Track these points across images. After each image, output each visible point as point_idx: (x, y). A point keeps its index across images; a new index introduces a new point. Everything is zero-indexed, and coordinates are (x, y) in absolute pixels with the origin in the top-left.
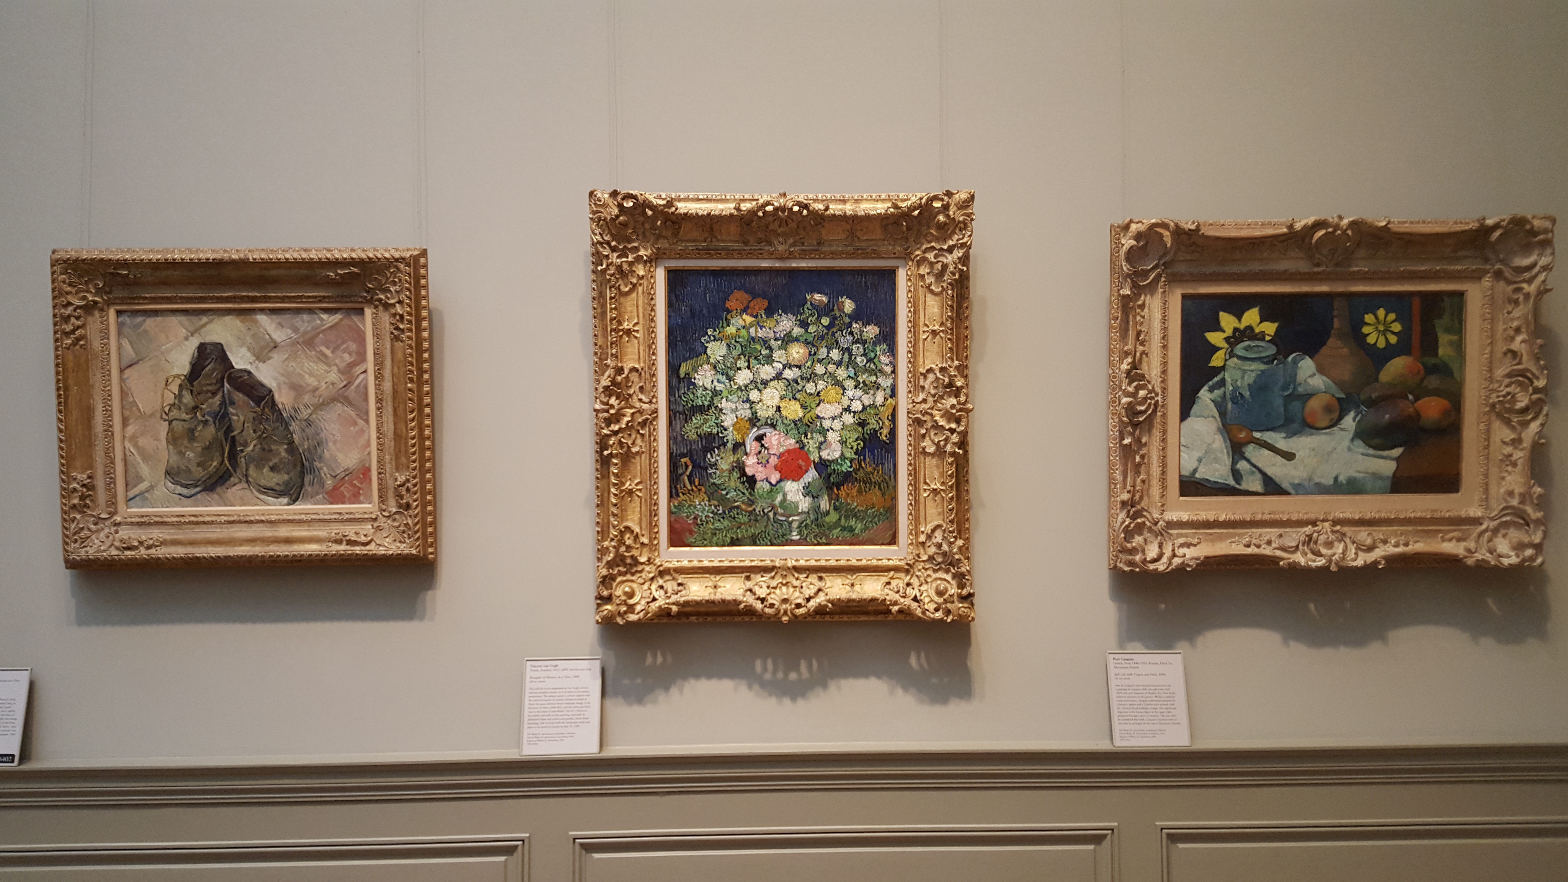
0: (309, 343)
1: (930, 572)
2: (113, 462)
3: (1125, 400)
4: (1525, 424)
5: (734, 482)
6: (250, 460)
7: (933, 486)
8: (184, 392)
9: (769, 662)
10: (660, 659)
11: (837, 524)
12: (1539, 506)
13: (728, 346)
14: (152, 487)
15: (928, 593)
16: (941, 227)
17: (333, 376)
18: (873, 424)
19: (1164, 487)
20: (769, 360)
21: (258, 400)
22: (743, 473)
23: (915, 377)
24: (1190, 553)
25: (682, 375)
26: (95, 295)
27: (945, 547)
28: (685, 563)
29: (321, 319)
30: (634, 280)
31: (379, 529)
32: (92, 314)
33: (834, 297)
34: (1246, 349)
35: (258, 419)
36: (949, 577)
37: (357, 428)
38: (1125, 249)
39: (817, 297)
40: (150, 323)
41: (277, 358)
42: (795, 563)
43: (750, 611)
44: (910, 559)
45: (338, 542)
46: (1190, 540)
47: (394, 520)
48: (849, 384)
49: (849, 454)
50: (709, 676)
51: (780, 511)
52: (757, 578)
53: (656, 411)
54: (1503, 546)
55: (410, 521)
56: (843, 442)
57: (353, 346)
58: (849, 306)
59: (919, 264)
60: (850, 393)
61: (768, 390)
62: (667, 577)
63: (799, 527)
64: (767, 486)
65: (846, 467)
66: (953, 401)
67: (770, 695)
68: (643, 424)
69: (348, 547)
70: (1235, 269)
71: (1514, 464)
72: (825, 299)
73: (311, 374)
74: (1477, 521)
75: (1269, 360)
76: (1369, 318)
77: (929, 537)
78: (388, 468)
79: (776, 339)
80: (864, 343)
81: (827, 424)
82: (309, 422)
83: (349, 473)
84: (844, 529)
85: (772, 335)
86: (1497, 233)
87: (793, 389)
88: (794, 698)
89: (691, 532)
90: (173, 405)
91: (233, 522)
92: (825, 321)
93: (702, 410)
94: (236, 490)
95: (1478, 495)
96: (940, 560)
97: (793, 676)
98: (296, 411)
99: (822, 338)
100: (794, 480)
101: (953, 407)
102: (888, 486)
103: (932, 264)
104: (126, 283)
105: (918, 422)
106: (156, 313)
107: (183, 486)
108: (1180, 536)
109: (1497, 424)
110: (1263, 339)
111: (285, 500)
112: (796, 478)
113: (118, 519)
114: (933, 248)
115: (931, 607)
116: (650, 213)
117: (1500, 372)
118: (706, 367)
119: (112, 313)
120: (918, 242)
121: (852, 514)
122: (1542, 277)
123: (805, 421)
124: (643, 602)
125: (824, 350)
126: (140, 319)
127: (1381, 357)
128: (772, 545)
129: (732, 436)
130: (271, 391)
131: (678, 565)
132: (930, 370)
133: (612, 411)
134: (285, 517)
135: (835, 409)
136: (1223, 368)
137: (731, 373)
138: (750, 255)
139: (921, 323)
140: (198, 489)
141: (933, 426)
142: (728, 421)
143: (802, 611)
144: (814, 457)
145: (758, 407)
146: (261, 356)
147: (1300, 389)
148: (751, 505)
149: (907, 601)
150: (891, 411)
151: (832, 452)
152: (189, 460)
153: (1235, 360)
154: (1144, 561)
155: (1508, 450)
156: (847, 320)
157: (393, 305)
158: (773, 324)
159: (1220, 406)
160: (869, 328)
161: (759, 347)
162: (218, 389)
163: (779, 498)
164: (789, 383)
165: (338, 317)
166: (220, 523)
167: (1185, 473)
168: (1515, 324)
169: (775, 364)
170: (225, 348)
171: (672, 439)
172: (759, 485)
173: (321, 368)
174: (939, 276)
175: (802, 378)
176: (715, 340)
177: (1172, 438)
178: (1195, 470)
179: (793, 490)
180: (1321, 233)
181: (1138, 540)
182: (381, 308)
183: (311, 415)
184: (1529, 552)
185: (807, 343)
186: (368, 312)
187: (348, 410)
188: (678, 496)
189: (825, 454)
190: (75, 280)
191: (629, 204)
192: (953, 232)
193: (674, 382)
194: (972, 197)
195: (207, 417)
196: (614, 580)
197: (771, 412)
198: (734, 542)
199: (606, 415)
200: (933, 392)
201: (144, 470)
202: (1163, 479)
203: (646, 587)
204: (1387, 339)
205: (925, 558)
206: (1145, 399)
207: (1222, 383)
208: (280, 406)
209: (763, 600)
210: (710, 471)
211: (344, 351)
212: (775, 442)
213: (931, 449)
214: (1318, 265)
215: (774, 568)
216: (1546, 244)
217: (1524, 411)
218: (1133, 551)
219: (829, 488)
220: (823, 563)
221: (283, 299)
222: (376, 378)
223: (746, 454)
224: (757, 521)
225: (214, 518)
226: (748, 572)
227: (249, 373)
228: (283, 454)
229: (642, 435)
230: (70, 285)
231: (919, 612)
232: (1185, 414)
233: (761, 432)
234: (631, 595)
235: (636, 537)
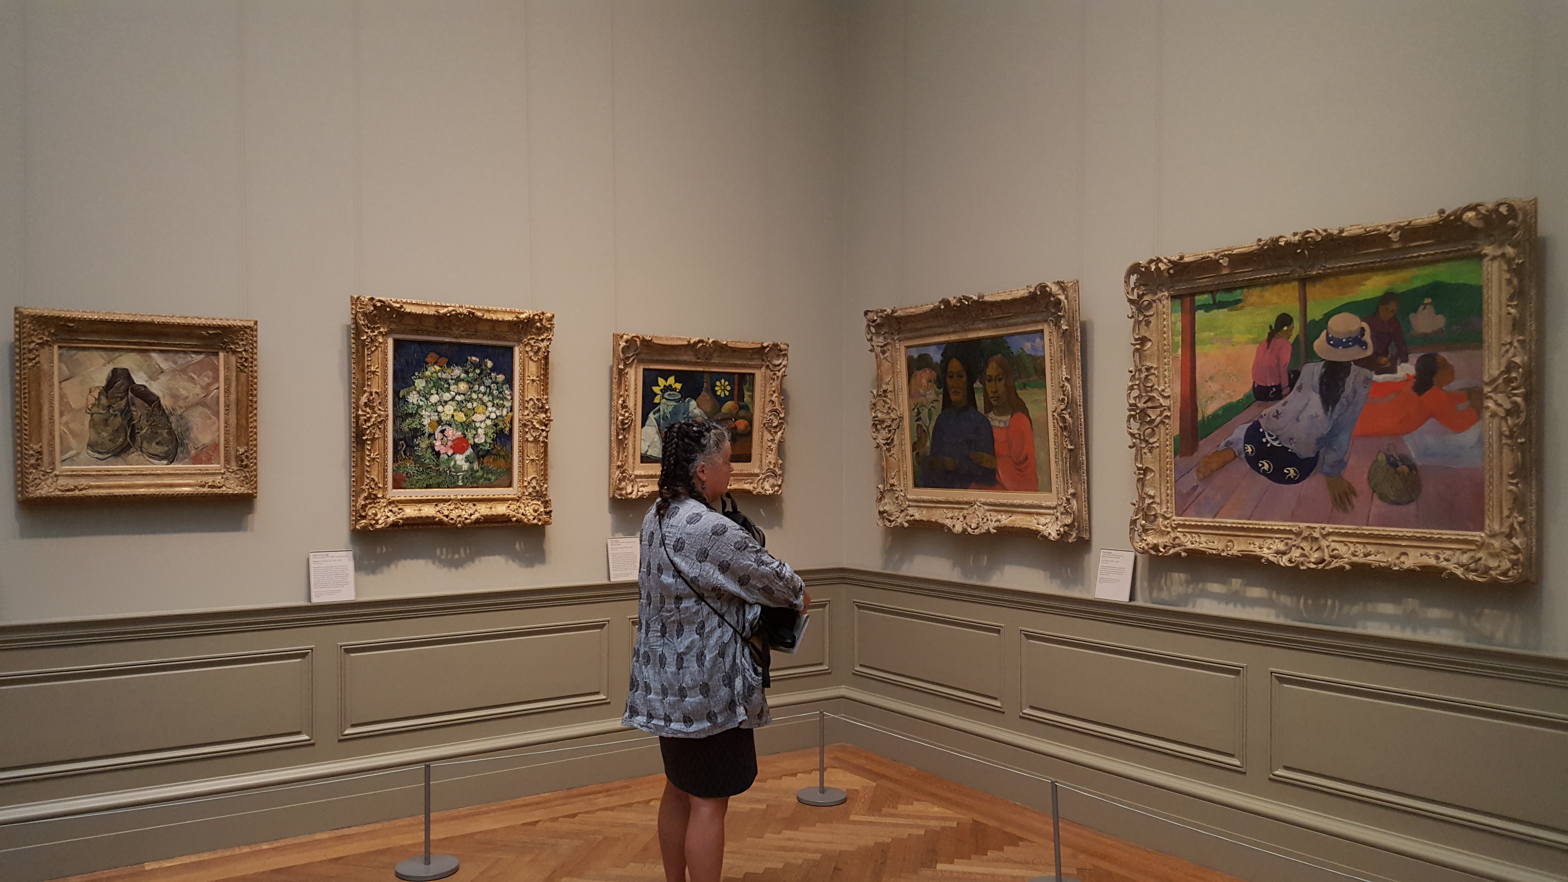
0: (183, 371)
1: (529, 501)
2: (54, 438)
3: (620, 418)
4: (776, 433)
5: (429, 454)
6: (144, 438)
7: (531, 458)
8: (102, 397)
9: (444, 550)
10: (384, 550)
11: (482, 477)
12: (780, 469)
13: (427, 381)
14: (78, 454)
15: (529, 511)
16: (538, 329)
17: (198, 390)
18: (501, 426)
19: (634, 459)
20: (448, 390)
21: (150, 403)
22: (434, 450)
23: (523, 401)
24: (645, 490)
25: (401, 396)
26: (48, 336)
27: (538, 488)
28: (402, 498)
29: (192, 357)
30: (377, 344)
31: (227, 479)
32: (43, 348)
33: (482, 359)
34: (669, 395)
35: (150, 415)
36: (539, 503)
37: (211, 421)
38: (621, 347)
39: (474, 358)
40: (81, 354)
41: (163, 378)
42: (461, 497)
43: (441, 522)
44: (519, 494)
45: (203, 486)
46: (644, 484)
47: (236, 474)
48: (490, 404)
49: (489, 441)
50: (412, 558)
51: (453, 470)
52: (441, 505)
53: (387, 416)
54: (767, 486)
55: (248, 474)
56: (486, 434)
57: (210, 374)
58: (490, 364)
59: (526, 345)
60: (490, 409)
61: (447, 406)
62: (393, 505)
63: (463, 478)
64: (446, 457)
65: (487, 447)
66: (544, 416)
67: (444, 567)
68: (380, 422)
69: (210, 489)
70: (666, 358)
71: (772, 450)
72: (478, 360)
73: (185, 389)
74: (757, 475)
75: (678, 401)
76: (718, 383)
77: (529, 483)
78: (232, 444)
79: (452, 379)
80: (497, 383)
81: (478, 425)
82: (181, 417)
83: (205, 446)
84: (486, 479)
85: (450, 377)
86: (768, 349)
87: (460, 406)
88: (457, 568)
89: (405, 481)
90: (93, 405)
91: (134, 475)
92: (478, 371)
93: (411, 415)
94: (134, 456)
95: (758, 463)
96: (534, 494)
97: (457, 556)
98: (174, 410)
99: (476, 380)
100: (460, 454)
101: (544, 418)
102: (508, 457)
103: (532, 346)
104: (70, 330)
105: (525, 425)
106: (84, 349)
107: (100, 453)
108: (640, 482)
109: (766, 432)
110: (676, 391)
111: (165, 462)
112: (462, 453)
113: (58, 473)
114: (533, 338)
115: (531, 518)
116: (388, 309)
117: (767, 410)
118: (414, 392)
119: (56, 347)
120: (526, 335)
121: (489, 471)
122: (783, 370)
123: (467, 423)
124: (383, 518)
125: (477, 386)
126: (73, 352)
127: (722, 401)
128: (448, 488)
129: (428, 430)
130: (158, 398)
131: (399, 498)
132: (531, 399)
133: (368, 416)
134: (167, 472)
135: (482, 417)
136: (659, 404)
137: (428, 396)
138: (439, 335)
139: (526, 375)
140: (109, 455)
141: (532, 428)
142: (426, 422)
143: (469, 521)
144: (471, 442)
145: (442, 414)
146: (152, 378)
147: (690, 415)
148: (437, 467)
149: (520, 515)
150: (510, 419)
151: (480, 440)
152: (103, 438)
153: (664, 400)
154: (627, 494)
155: (770, 444)
156: (489, 371)
157: (241, 352)
158: (450, 371)
159: (658, 421)
160: (500, 376)
161: (443, 383)
162: (125, 396)
163: (452, 463)
164: (458, 403)
165: (202, 356)
166: (126, 475)
167: (643, 452)
168: (773, 389)
169: (451, 393)
170: (130, 371)
171: (395, 431)
172: (442, 456)
173: (190, 385)
174: (536, 353)
175: (465, 400)
176: (419, 378)
177: (638, 436)
178: (647, 451)
179: (460, 459)
180: (701, 344)
181: (623, 484)
182: (230, 353)
183: (183, 412)
184: (777, 488)
185: (468, 382)
186: (221, 355)
187: (206, 410)
188: (397, 461)
189: (476, 441)
190: (36, 327)
191: (379, 304)
192: (544, 332)
193: (397, 399)
194: (554, 316)
195: (117, 412)
196: (366, 507)
197: (449, 418)
198: (428, 487)
199: (365, 417)
200: (532, 410)
201: (73, 442)
202: (634, 455)
203: (382, 510)
204: (725, 393)
205: (527, 493)
206: (628, 417)
207: (659, 410)
208: (164, 407)
209: (447, 516)
210: (416, 448)
211: (205, 376)
212: (451, 434)
213: (531, 439)
214: (699, 358)
215: (451, 500)
216: (785, 355)
217: (776, 427)
218: (622, 489)
219: (479, 458)
220: (475, 497)
221: (169, 345)
222: (225, 392)
223: (435, 440)
224: (440, 475)
225: (121, 473)
226: (437, 502)
227: (145, 387)
228: (165, 435)
229: (380, 428)
230: (34, 330)
231: (526, 520)
232: (643, 425)
233: (444, 428)
234: (376, 515)
235: (376, 484)
